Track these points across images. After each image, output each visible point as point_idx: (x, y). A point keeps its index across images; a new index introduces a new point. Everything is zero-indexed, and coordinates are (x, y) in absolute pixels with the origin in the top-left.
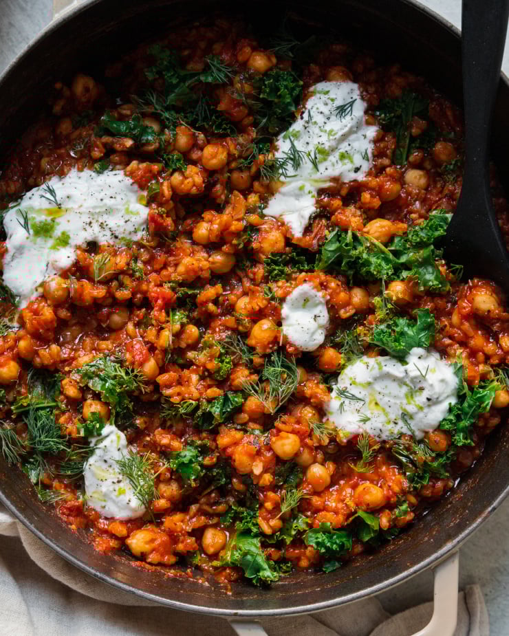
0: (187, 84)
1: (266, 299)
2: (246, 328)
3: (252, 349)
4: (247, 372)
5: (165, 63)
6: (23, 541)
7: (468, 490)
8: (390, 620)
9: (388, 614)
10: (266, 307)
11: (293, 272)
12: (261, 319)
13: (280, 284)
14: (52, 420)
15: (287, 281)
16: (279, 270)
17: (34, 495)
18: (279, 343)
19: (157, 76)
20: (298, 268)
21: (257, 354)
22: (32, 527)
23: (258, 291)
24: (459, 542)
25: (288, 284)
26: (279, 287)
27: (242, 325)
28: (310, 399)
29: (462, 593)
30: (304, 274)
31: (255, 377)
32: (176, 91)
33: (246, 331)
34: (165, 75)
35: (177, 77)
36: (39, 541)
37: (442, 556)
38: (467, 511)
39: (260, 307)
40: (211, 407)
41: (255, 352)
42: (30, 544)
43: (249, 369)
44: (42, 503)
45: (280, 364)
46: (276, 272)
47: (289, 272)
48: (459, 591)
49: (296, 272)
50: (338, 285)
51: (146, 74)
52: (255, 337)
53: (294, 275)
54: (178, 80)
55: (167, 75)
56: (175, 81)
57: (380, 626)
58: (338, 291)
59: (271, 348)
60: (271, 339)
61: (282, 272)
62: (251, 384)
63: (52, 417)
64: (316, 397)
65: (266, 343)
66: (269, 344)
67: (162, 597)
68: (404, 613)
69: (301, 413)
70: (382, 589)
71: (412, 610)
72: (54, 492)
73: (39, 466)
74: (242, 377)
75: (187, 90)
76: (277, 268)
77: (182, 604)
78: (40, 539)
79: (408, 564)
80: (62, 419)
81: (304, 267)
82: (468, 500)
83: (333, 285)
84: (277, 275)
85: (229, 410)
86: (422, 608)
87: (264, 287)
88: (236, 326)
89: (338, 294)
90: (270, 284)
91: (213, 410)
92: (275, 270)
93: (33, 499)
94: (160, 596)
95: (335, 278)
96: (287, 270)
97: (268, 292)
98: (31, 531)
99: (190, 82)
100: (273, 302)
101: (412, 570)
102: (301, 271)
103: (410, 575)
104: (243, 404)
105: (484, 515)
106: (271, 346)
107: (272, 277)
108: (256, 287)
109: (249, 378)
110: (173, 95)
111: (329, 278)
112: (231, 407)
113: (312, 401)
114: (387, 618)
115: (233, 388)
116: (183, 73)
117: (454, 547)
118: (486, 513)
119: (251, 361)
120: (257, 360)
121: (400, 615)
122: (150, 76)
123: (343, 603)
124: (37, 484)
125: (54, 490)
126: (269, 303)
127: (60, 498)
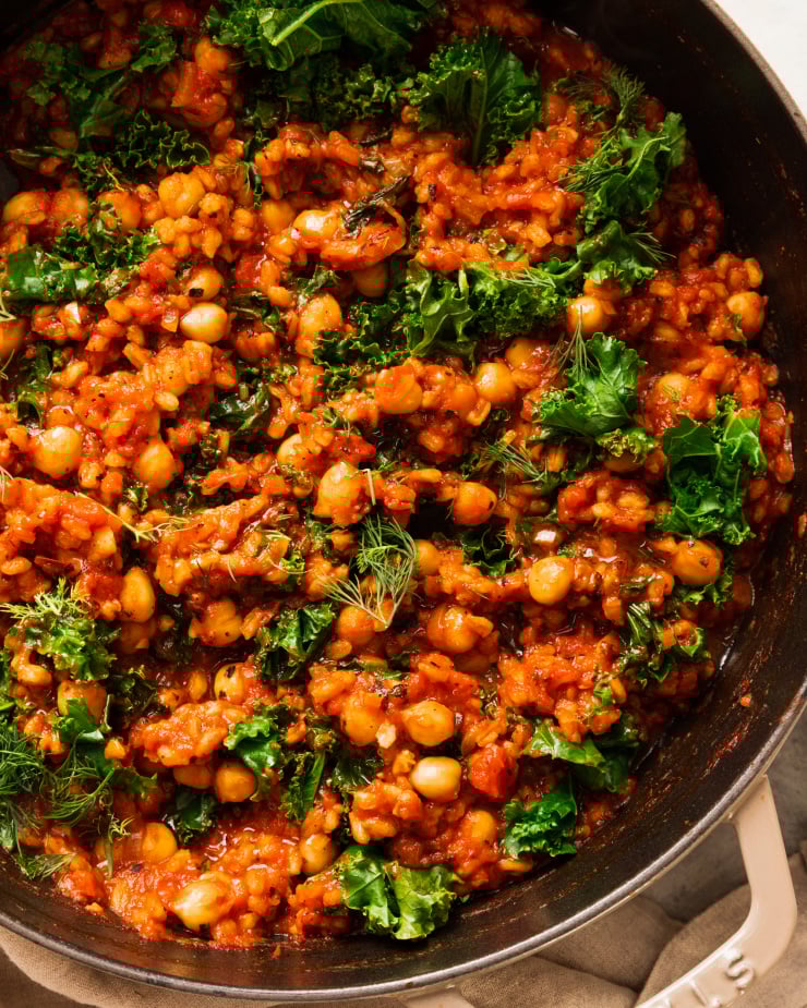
0: (107, 95)
1: (328, 430)
2: (306, 487)
3: (326, 522)
4: (326, 565)
5: (59, 68)
6: (7, 952)
7: (760, 669)
8: (683, 932)
9: (679, 923)
10: (333, 442)
11: (366, 373)
12: (330, 467)
13: (348, 397)
14: (12, 734)
15: (360, 390)
16: (341, 375)
17: (14, 870)
18: (370, 499)
19: (53, 95)
20: (372, 364)
21: (338, 528)
22: (17, 925)
23: (312, 420)
24: (763, 761)
25: (362, 395)
26: (347, 404)
27: (298, 484)
28: (454, 594)
29: (796, 858)
30: (384, 372)
31: (343, 570)
32: (93, 111)
33: (308, 492)
34: (64, 90)
35: (87, 87)
36: (35, 946)
37: (740, 793)
38: (765, 706)
39: (322, 446)
40: (280, 640)
41: (331, 526)
42: (21, 955)
43: (329, 558)
44: (29, 882)
45: (379, 539)
46: (335, 379)
47: (359, 374)
48: (789, 855)
49: (371, 372)
50: (448, 374)
51: (33, 97)
52: (327, 500)
53: (368, 378)
54: (89, 92)
55: (68, 87)
56: (84, 95)
57: (669, 947)
58: (451, 384)
59: (359, 512)
60: (356, 495)
61: (345, 377)
62: (339, 583)
63: (11, 729)
64: (463, 589)
65: (348, 504)
66: (353, 505)
67: (274, 989)
68: (704, 915)
69: (443, 622)
70: (651, 876)
71: (716, 905)
72: (48, 857)
73: (11, 818)
74: (322, 576)
75: (111, 105)
76: (335, 371)
77: (311, 992)
78: (37, 943)
79: (686, 822)
80: (30, 727)
81: (382, 360)
82: (764, 688)
83: (439, 376)
84: (337, 383)
85: (313, 637)
86: (733, 899)
87: (323, 410)
88: (288, 490)
89: (452, 389)
90: (331, 403)
91: (284, 644)
92: (332, 375)
93: (11, 878)
94: (270, 989)
95: (440, 363)
96: (355, 370)
97: (329, 417)
98: (18, 933)
99: (111, 90)
100: (342, 432)
101: (695, 830)
102: (379, 369)
103: (693, 840)
104: (335, 622)
105: (794, 704)
106: (357, 507)
107: (332, 390)
108: (309, 414)
109: (332, 575)
110: (89, 119)
111: (430, 367)
112: (315, 632)
113: (458, 598)
114: (677, 930)
115: (311, 599)
116: (94, 77)
117: (757, 771)
118: (798, 699)
119: (330, 543)
120: (339, 539)
121: (697, 920)
122: (41, 98)
123: (589, 917)
124: (14, 850)
125: (48, 852)
126: (336, 435)
127: (60, 864)
